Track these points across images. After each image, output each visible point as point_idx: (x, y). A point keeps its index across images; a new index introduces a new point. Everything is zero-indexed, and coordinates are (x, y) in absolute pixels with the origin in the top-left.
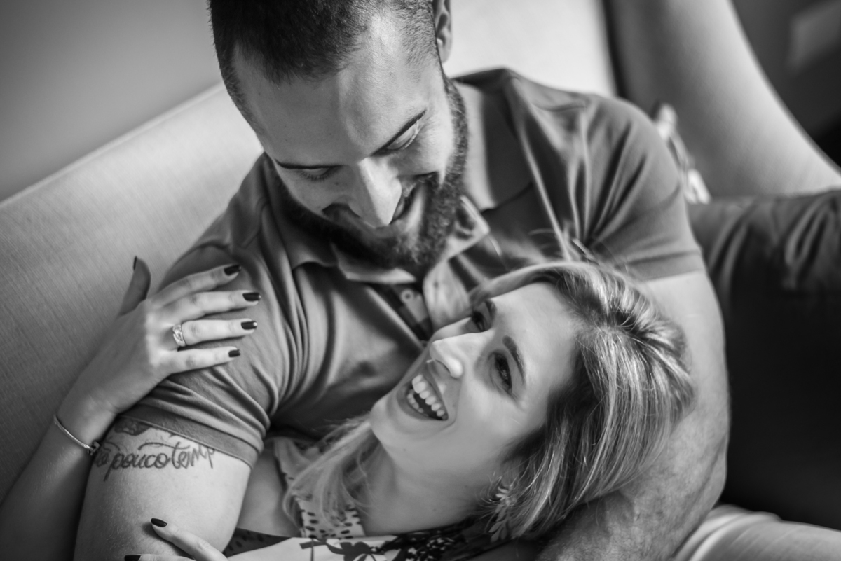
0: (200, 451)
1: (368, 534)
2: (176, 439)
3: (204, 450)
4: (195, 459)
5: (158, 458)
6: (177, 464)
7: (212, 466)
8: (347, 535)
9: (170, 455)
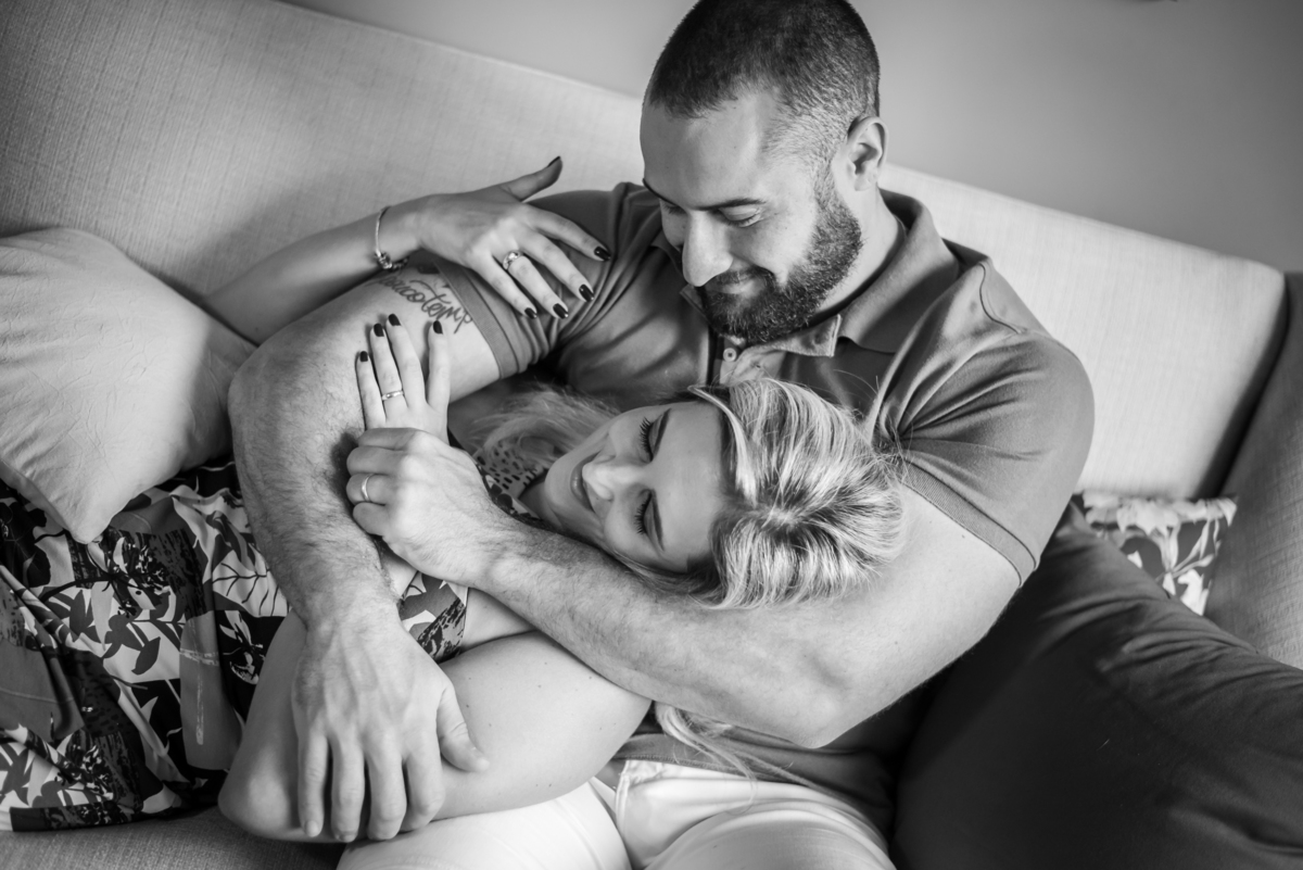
0: (456, 313)
1: (521, 498)
2: (447, 292)
3: (461, 314)
4: (445, 316)
5: (416, 294)
6: (425, 308)
7: (456, 331)
8: (507, 484)
9: (427, 299)
